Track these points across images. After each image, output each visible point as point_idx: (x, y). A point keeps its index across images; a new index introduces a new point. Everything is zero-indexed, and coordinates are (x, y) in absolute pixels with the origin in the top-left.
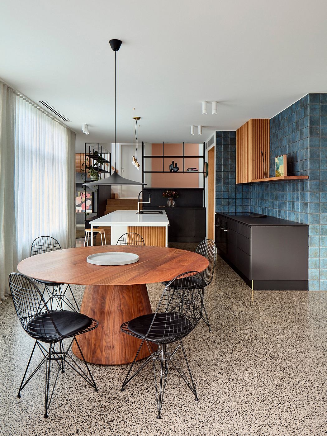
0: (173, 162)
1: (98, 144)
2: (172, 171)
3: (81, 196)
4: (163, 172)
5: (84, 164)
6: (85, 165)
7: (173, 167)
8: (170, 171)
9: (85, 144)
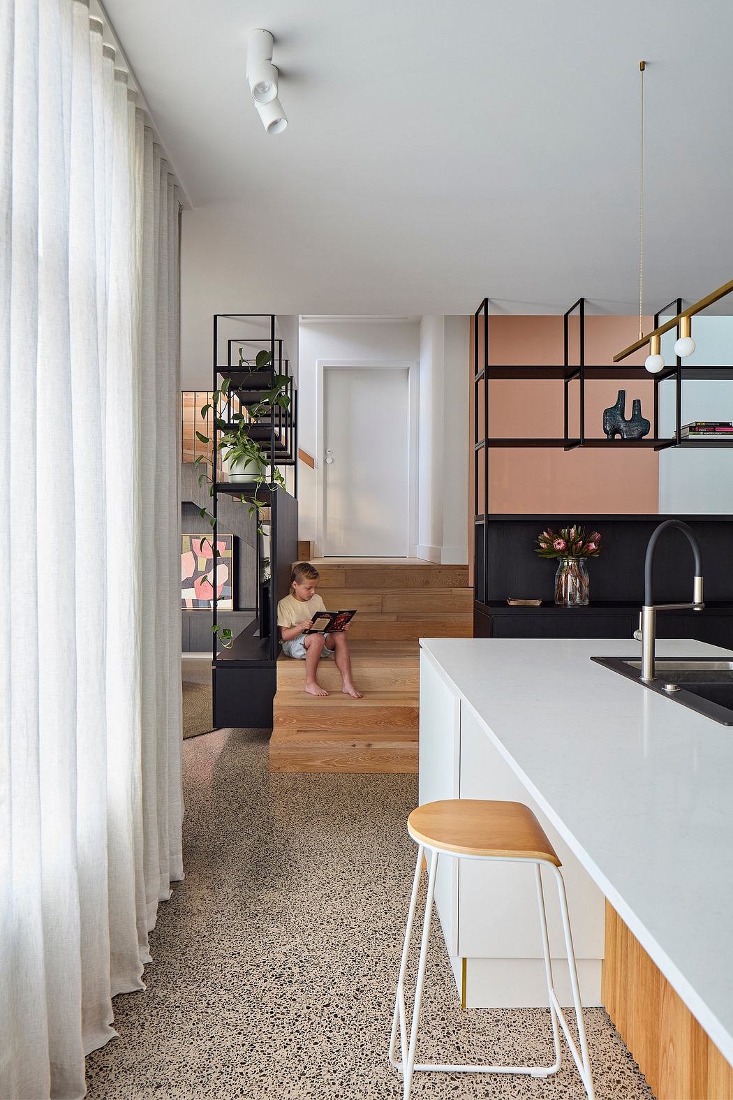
0: (622, 394)
1: (273, 317)
2: (618, 436)
3: (192, 550)
4: (568, 444)
5: (211, 410)
6: (215, 412)
7: (623, 418)
8: (605, 437)
9: (215, 317)
